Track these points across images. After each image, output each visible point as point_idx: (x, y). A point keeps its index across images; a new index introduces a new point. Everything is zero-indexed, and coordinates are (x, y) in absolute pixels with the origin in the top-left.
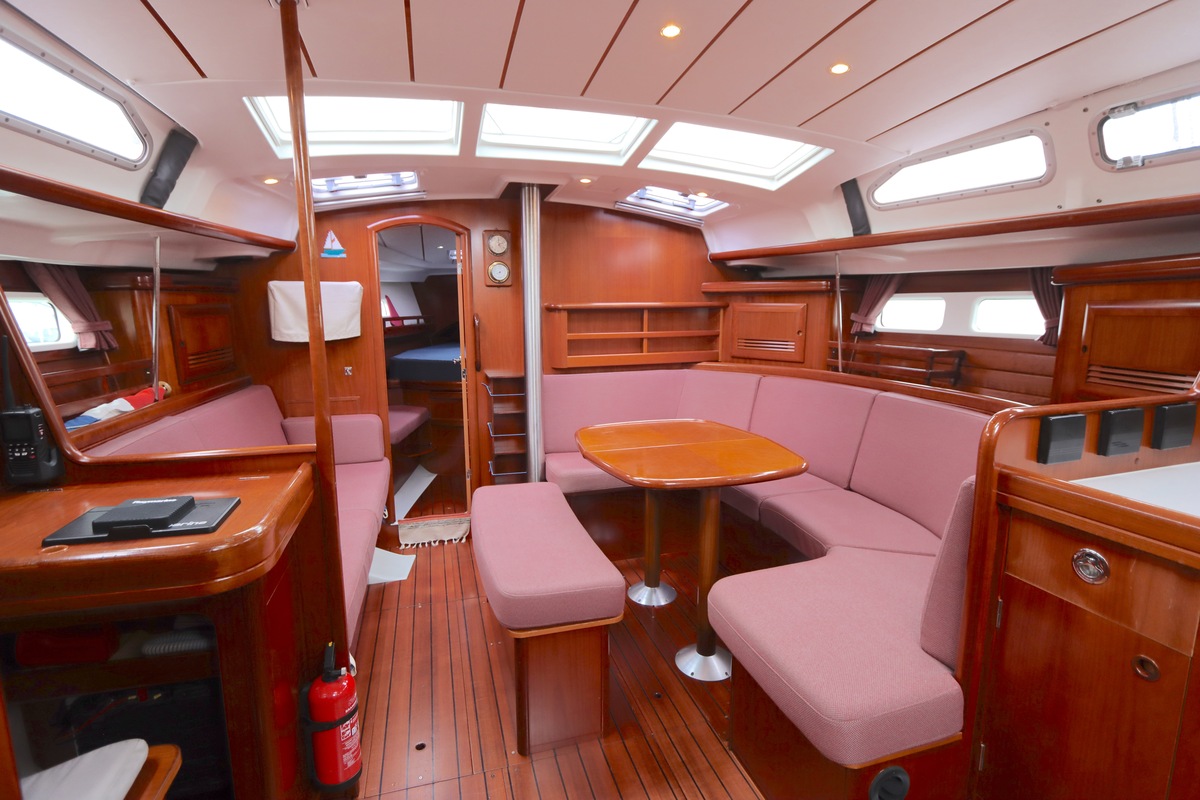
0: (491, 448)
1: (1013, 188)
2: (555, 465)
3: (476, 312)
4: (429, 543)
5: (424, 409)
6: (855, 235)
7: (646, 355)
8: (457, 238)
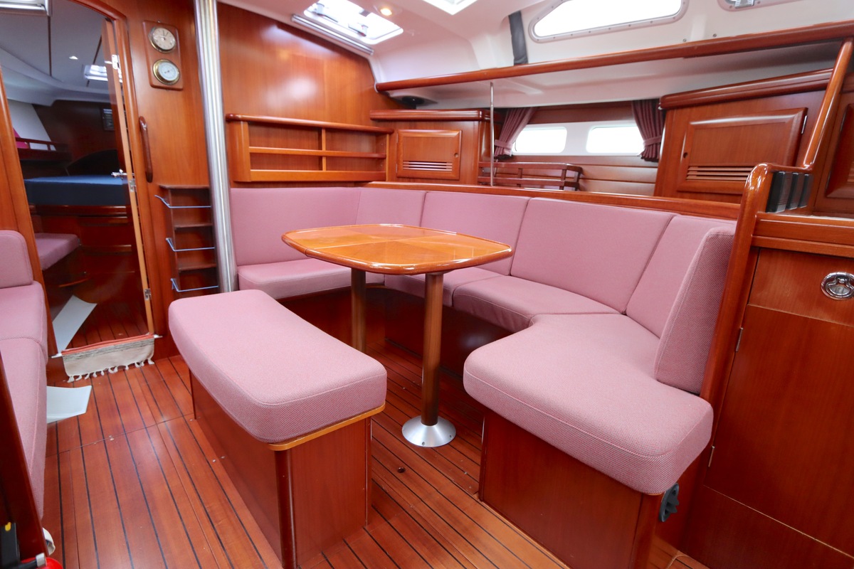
0: (172, 264)
1: (652, 24)
2: (248, 274)
3: (141, 114)
4: (106, 371)
5: (73, 236)
6: (515, 64)
7: (325, 172)
8: (108, 25)
